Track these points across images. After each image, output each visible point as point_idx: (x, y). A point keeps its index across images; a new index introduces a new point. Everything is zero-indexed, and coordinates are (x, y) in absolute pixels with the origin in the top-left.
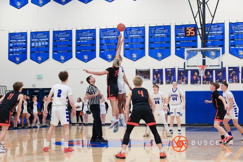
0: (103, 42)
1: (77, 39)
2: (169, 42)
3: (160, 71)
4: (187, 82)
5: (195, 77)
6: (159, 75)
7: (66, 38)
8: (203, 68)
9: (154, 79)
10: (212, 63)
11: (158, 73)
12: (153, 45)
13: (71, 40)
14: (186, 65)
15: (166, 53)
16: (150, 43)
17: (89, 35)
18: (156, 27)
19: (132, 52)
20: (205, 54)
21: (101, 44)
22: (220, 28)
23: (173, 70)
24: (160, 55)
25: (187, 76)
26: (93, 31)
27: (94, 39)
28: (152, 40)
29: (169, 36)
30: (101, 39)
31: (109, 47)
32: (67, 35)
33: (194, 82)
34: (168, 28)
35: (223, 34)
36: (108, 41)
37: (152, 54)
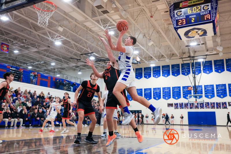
0: (154, 93)
1: (145, 92)
2: (180, 93)
3: (177, 104)
4: (188, 108)
5: (191, 106)
6: (177, 105)
7: (140, 92)
8: (196, 102)
9: (175, 107)
10: (200, 101)
11: (176, 105)
12: (174, 94)
13: (142, 92)
14: (189, 101)
15: (179, 97)
16: (173, 93)
17: (149, 90)
18: (175, 87)
19: (166, 97)
20: (196, 97)
21: (154, 94)
22: (201, 87)
23: (182, 104)
24: (177, 98)
25: (188, 106)
26: (150, 89)
27: (151, 92)
28: (173, 92)
29: (180, 90)
30: (154, 92)
31: (157, 95)
32: (141, 91)
33: (191, 108)
34: (180, 87)
35: (202, 89)
36: (156, 92)
37: (174, 97)
